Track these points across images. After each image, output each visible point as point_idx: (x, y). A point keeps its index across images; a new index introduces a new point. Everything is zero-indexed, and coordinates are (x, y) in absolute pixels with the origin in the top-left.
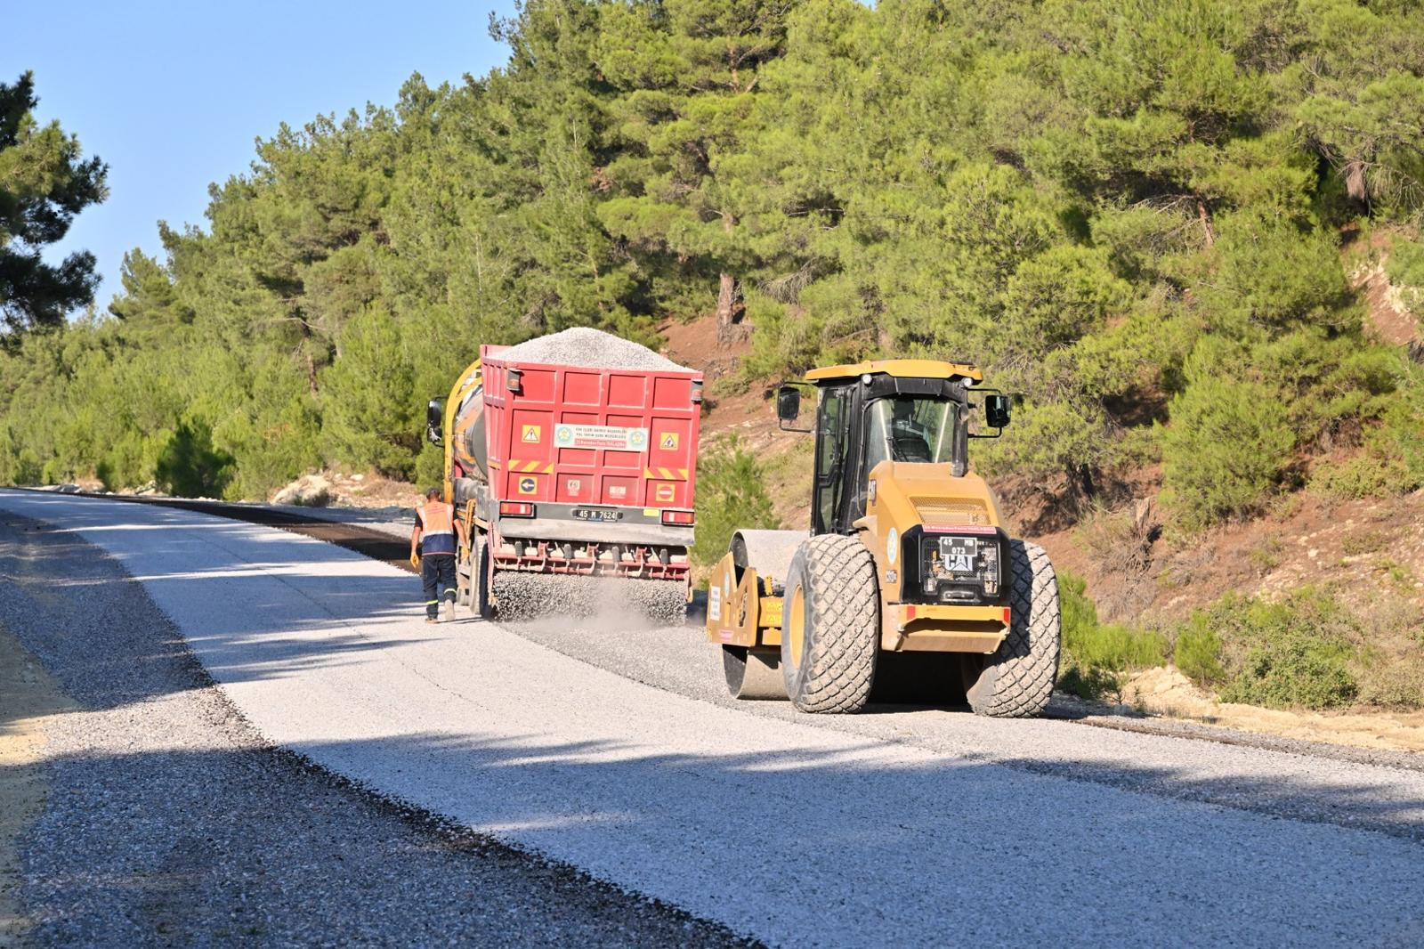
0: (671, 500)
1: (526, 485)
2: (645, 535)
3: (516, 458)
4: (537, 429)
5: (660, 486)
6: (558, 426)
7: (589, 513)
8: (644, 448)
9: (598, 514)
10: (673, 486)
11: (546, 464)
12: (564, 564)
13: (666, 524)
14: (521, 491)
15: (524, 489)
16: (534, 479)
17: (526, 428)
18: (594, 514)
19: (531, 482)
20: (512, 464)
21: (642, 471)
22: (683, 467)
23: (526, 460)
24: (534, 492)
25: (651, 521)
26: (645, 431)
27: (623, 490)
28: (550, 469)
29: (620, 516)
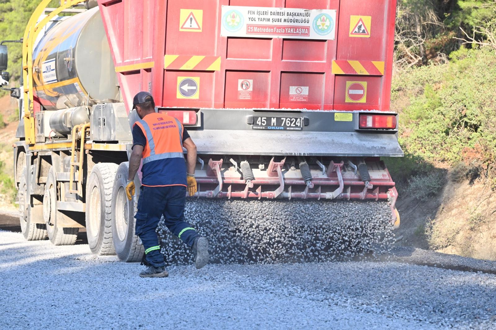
0: (363, 100)
1: (186, 88)
2: (341, 145)
3: (173, 53)
4: (199, 14)
5: (349, 83)
6: (226, 9)
7: (269, 120)
8: (331, 36)
9: (279, 121)
10: (364, 84)
11: (211, 59)
12: (241, 187)
13: (364, 131)
14: (179, 96)
15: (183, 93)
16: (196, 79)
17: (184, 13)
18: (274, 121)
19: (192, 83)
20: (168, 60)
21: (330, 64)
22: (378, 59)
23: (185, 56)
24: (196, 96)
25: (343, 127)
26: (332, 14)
27: (305, 91)
28: (216, 66)
29: (307, 122)
